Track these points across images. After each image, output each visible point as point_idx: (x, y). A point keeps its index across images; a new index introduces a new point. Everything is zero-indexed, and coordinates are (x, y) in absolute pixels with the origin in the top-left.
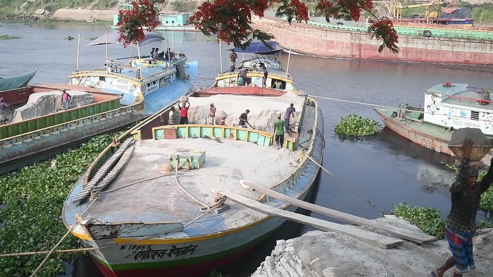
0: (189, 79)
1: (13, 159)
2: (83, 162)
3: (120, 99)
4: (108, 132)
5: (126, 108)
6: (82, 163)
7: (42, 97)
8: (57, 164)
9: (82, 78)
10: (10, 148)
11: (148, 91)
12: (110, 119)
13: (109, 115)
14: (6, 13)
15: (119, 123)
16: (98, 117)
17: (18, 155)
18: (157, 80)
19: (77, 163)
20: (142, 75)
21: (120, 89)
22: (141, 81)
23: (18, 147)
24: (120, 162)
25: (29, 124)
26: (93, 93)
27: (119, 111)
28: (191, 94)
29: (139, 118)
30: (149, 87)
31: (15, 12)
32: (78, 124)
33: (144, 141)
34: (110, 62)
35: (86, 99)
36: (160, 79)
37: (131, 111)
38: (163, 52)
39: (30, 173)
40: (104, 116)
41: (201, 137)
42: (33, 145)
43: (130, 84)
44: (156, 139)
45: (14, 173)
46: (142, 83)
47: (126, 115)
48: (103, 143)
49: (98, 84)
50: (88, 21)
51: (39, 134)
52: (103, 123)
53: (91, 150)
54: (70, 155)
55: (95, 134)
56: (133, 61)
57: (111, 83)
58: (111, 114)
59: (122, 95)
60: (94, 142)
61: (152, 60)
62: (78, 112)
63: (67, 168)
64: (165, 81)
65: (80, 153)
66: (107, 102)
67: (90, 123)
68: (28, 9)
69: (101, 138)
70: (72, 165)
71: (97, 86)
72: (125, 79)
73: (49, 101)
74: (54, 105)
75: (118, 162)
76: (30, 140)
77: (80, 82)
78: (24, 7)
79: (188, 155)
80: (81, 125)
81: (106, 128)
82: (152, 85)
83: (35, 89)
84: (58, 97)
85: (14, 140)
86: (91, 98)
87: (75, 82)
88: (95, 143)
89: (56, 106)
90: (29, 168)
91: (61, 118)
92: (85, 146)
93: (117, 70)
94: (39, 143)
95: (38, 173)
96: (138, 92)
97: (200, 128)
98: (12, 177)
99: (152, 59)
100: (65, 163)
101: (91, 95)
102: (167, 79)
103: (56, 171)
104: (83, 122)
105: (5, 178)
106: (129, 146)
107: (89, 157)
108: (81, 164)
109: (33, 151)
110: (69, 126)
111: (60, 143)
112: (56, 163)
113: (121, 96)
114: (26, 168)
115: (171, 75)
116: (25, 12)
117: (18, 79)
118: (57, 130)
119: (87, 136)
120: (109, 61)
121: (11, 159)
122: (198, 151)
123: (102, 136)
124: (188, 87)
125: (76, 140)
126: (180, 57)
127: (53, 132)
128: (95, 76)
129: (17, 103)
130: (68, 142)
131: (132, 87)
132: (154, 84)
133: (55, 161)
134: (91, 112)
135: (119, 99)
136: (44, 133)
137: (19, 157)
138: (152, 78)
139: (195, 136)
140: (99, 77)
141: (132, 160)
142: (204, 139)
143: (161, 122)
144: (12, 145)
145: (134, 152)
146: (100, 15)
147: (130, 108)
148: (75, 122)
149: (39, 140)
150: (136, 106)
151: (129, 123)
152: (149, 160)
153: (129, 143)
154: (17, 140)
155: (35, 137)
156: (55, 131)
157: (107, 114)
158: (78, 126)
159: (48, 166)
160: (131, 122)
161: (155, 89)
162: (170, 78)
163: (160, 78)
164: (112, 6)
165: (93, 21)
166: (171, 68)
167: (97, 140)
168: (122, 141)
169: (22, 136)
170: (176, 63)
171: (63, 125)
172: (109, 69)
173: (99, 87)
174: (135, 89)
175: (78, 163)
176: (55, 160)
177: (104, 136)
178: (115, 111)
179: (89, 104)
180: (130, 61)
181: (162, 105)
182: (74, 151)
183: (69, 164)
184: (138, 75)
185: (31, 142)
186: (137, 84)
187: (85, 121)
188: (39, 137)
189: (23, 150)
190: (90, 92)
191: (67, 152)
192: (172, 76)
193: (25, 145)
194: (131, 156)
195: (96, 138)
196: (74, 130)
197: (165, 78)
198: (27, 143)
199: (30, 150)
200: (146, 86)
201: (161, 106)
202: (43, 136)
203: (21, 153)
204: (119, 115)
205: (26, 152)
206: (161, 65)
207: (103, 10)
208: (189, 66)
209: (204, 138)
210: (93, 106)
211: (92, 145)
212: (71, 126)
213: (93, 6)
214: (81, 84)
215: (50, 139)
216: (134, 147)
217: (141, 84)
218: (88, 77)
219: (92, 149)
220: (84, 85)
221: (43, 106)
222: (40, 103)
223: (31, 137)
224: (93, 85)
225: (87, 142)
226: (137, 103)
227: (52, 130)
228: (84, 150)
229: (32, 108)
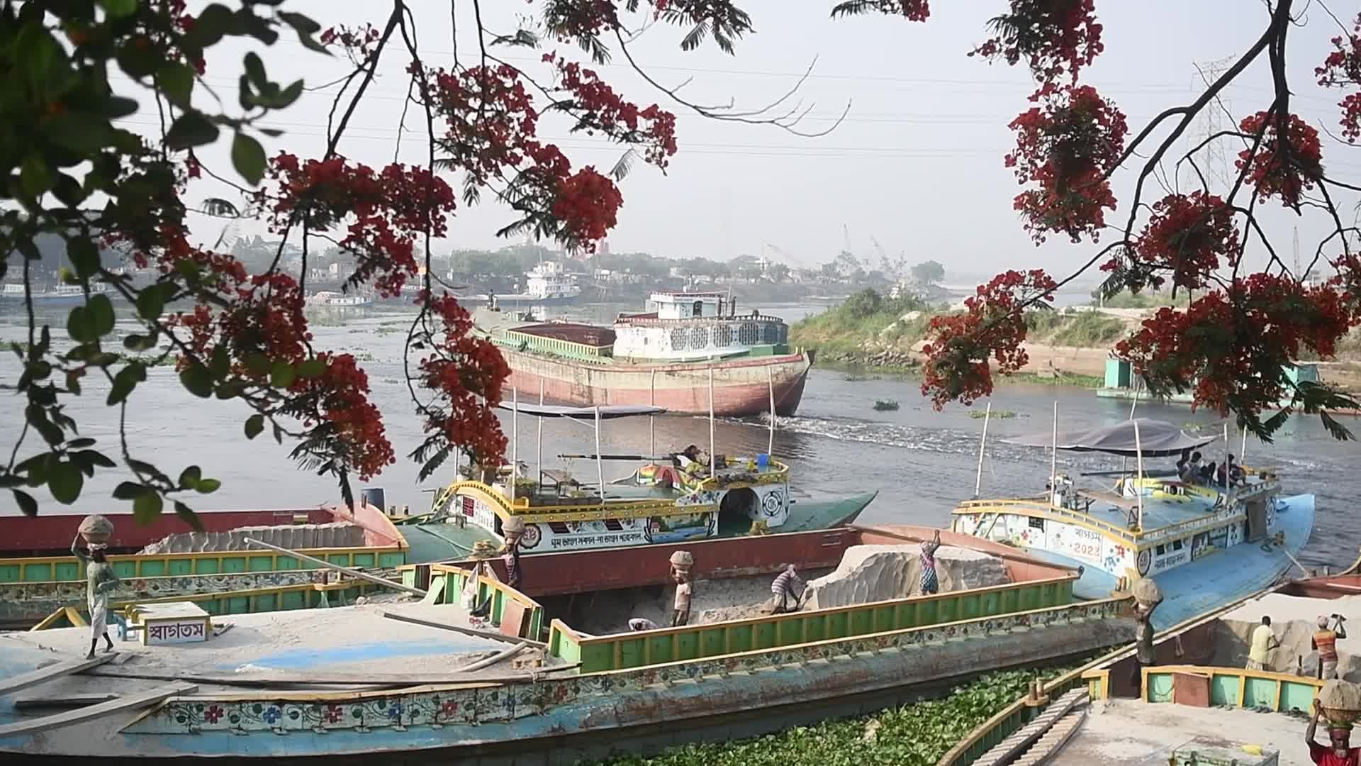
0: (1282, 543)
1: (775, 703)
2: (945, 736)
3: (1075, 582)
4: (1030, 667)
5: (1085, 608)
6: (944, 741)
7: (876, 555)
8: (879, 733)
9: (984, 517)
10: (770, 675)
11: (1157, 566)
12: (1040, 631)
13: (1037, 619)
14: (845, 347)
15: (1063, 646)
16: (1006, 621)
17: (787, 695)
18: (1185, 540)
19: (930, 738)
20: (1143, 521)
21: (1081, 554)
22: (1140, 538)
23: (792, 676)
24: (1035, 748)
25: (827, 619)
26: (1004, 557)
27: (1067, 612)
28: (1281, 585)
29: (1119, 637)
30: (1161, 557)
31: (867, 344)
32: (950, 635)
33: (1117, 700)
34: (1061, 479)
35: (984, 573)
36: (1196, 537)
37: (1099, 616)
38: (1213, 465)
39: (808, 745)
40: (1022, 621)
41: (1280, 710)
42: (826, 674)
43: (1109, 543)
44: (1150, 700)
45: (771, 738)
46: (1141, 542)
47: (1083, 625)
48: (1009, 692)
49: (1025, 535)
50: (1040, 375)
51: (847, 648)
52: (1018, 640)
53: (974, 709)
54: (918, 713)
55: (991, 666)
56: (1128, 481)
57: (1058, 536)
58: (1043, 618)
59: (1081, 570)
60: (986, 687)
61: (1180, 484)
62: (955, 606)
63: (901, 747)
64: (1209, 544)
65: (945, 712)
66: (1038, 586)
67: (982, 636)
68: (898, 338)
69: (1008, 680)
70: (918, 741)
71: (1022, 542)
72: (1096, 528)
73: (891, 570)
74: (903, 580)
75: (1031, 748)
76: (824, 661)
77: (978, 527)
78: (889, 334)
79: (1224, 756)
80: (959, 638)
81: (1023, 655)
82: (1168, 551)
83: (864, 536)
84: (913, 559)
85: (784, 657)
86: (1000, 571)
87: (967, 525)
88: (988, 690)
89: (906, 584)
90: (807, 731)
91: (910, 613)
92: (961, 695)
93: (1077, 504)
94: (843, 673)
95: (828, 749)
96: (1126, 566)
97: (1279, 684)
98: (763, 748)
99: (1179, 480)
100: (902, 733)
101: (1000, 563)
102: (1217, 538)
103: (873, 751)
104: (966, 631)
105: (744, 748)
106: (1071, 710)
107: (965, 725)
108: (940, 743)
109: (829, 690)
110: (926, 639)
111: (898, 679)
112: (880, 729)
113: (1076, 574)
114: (800, 731)
115: (1230, 528)
116: (889, 347)
117: (832, 508)
118: (895, 643)
119: (970, 670)
120: (1058, 478)
121: (771, 704)
122: (1256, 748)
123: (1010, 675)
124: (1277, 565)
125: (943, 675)
126: (1262, 481)
127: (883, 647)
128: (1018, 515)
129: (818, 565)
130: (918, 680)
131: (1112, 551)
132: (1175, 549)
133: (877, 724)
134: (991, 607)
135: (1070, 581)
136: (861, 649)
137: (787, 701)
138: (1171, 533)
139: (1264, 706)
140: (1027, 519)
141: (1070, 748)
142: (1290, 718)
143: (1178, 654)
144: (778, 666)
145: (1083, 727)
146: (1074, 359)
147: (1097, 608)
148: (943, 629)
149: (847, 663)
150: (1115, 604)
151: (1091, 647)
152: (1114, 756)
153: (1073, 702)
154: (790, 658)
155: (837, 655)
156: (889, 646)
157: (1031, 616)
158: (950, 640)
159: (857, 733)
160: (1097, 646)
161: (1178, 563)
162: (1227, 535)
163: (1194, 533)
164: (1106, 338)
165: (1052, 376)
166: (1231, 508)
167: (996, 684)
168: (1056, 694)
169: (805, 649)
170: (1247, 494)
171: (911, 633)
172: (1058, 499)
173: (1026, 544)
174: (1120, 556)
175: (934, 738)
176: (877, 722)
177: (1016, 674)
178: (1055, 611)
179: (991, 585)
180: (1119, 482)
181: (1189, 610)
182: (930, 704)
183: (912, 738)
184: (1132, 520)
185: (825, 667)
186: (1126, 543)
187: (969, 629)
188: (847, 657)
189: (803, 683)
190: (998, 555)
191: (913, 705)
192: (1233, 530)
193: (809, 673)
194: (1070, 738)
195: (993, 677)
196: (939, 649)
197: (1212, 535)
198: (816, 669)
199: (819, 687)
200: (1154, 552)
201: (1188, 612)
202: (858, 654)
203: (796, 691)
204: (1063, 622)
205: (810, 691)
206: (1205, 499)
207: (1082, 346)
208: (1286, 508)
209: (1289, 713)
210: (999, 592)
211: (982, 695)
212: (931, 637)
213: (1058, 337)
214: (982, 534)
215: (874, 666)
216: (1085, 716)
217: (1138, 547)
218: (1001, 515)
219: (977, 705)
220: (987, 537)
221: (875, 580)
222: (867, 572)
223: (826, 654)
224: (1010, 538)
225: (970, 685)
226: (1118, 596)
227: (883, 642)
228: (958, 703)
229: (847, 582)
